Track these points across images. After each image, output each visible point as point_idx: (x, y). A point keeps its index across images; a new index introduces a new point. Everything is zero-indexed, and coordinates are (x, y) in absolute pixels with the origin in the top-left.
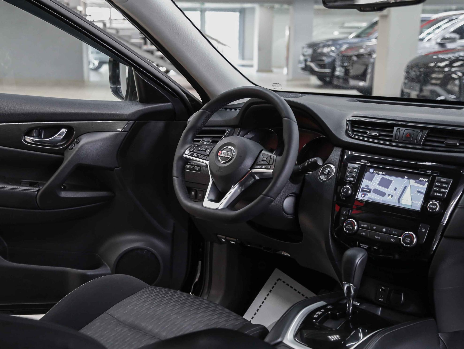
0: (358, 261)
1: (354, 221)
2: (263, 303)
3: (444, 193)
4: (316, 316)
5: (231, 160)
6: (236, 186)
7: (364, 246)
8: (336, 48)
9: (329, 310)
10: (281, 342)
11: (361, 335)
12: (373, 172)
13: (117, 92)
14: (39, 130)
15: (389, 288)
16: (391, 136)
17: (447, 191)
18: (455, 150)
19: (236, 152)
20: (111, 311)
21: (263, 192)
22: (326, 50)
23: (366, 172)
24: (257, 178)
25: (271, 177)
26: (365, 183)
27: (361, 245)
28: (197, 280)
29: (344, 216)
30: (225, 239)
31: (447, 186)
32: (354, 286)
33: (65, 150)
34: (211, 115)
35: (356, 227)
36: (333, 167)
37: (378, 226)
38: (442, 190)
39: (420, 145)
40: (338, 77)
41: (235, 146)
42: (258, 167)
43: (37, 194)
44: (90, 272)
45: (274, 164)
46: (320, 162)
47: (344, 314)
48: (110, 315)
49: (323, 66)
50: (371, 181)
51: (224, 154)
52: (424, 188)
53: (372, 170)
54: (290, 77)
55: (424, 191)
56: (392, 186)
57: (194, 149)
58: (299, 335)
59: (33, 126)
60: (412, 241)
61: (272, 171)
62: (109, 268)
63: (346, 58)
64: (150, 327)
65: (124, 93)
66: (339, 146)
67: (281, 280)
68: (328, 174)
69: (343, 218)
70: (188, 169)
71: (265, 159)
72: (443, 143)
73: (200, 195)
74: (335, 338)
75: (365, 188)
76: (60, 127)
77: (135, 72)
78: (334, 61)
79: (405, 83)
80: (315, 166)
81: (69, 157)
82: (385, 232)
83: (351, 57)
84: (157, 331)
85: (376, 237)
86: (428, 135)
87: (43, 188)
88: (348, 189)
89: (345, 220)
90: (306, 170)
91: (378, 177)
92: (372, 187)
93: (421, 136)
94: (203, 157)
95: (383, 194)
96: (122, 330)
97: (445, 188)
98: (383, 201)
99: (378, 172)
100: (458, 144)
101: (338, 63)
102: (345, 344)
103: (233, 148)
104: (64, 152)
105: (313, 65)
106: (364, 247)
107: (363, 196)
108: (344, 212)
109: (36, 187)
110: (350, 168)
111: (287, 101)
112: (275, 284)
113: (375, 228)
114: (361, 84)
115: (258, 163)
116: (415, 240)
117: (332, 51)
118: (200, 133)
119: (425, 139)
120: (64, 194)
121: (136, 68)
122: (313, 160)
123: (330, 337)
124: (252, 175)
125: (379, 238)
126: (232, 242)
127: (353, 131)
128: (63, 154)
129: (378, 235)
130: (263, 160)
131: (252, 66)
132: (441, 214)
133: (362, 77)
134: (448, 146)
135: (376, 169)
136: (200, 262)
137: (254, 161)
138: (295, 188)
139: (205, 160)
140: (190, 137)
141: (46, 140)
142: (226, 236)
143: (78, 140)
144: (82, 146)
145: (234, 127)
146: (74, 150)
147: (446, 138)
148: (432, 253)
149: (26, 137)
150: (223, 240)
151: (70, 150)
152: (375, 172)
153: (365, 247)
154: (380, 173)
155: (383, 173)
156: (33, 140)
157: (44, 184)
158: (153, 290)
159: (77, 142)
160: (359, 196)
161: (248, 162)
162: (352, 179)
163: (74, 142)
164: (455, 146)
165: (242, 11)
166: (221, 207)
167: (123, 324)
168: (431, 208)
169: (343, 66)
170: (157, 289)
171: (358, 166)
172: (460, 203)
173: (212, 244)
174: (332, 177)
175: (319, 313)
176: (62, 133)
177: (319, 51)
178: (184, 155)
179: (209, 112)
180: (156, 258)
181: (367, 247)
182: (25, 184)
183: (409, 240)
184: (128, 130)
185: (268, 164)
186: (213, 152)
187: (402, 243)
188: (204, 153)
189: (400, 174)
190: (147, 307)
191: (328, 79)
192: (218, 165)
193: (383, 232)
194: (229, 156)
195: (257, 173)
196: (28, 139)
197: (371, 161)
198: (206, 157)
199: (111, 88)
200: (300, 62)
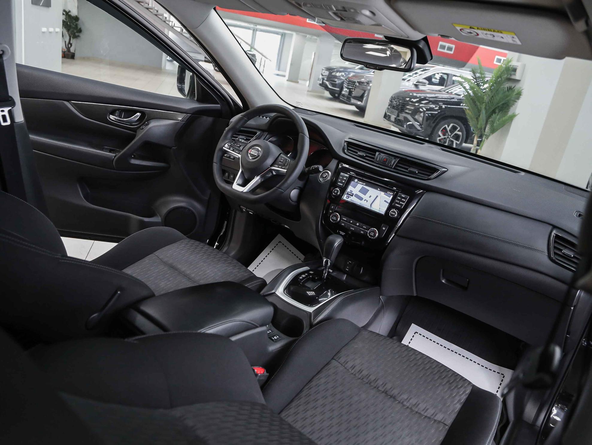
0: (336, 244)
1: (338, 214)
2: (266, 256)
3: (402, 205)
4: (301, 278)
5: (257, 157)
6: (258, 177)
8: (345, 74)
9: (311, 274)
10: (274, 293)
11: (329, 294)
12: (357, 182)
13: (181, 90)
14: (121, 112)
15: (354, 263)
16: (374, 158)
17: (404, 204)
18: (415, 176)
19: (262, 152)
20: (157, 253)
21: (277, 185)
22: (338, 74)
23: (352, 181)
24: (274, 173)
25: (285, 174)
26: (350, 189)
27: (340, 232)
28: (222, 234)
29: (332, 209)
30: (246, 210)
31: (405, 200)
32: (331, 261)
33: (138, 129)
34: (247, 120)
35: (339, 219)
36: (330, 173)
37: (354, 221)
38: (401, 203)
39: (391, 168)
40: (344, 95)
41: (262, 147)
42: (276, 166)
43: (114, 158)
44: (146, 219)
45: (288, 166)
46: (321, 168)
47: (321, 279)
48: (157, 256)
49: (334, 85)
50: (355, 188)
51: (253, 152)
52: (389, 199)
53: (356, 180)
54: (310, 89)
55: (389, 202)
56: (368, 194)
57: (232, 145)
58: (287, 289)
59: (117, 108)
60: (375, 235)
61: (286, 170)
62: (160, 218)
63: (351, 83)
64: (183, 269)
65: (186, 92)
66: (336, 159)
67: (281, 242)
68: (325, 178)
69: (331, 211)
70: (225, 157)
71: (282, 161)
72: (407, 169)
73: (232, 176)
74: (312, 294)
75: (349, 192)
76: (136, 112)
77: (196, 79)
78: (343, 83)
79: (388, 108)
80: (317, 171)
81: (140, 134)
82: (358, 226)
83: (355, 82)
84: (188, 272)
85: (351, 228)
86: (398, 162)
87: (119, 155)
88: (338, 191)
89: (332, 213)
90: (310, 172)
91: (360, 186)
92: (354, 193)
93: (394, 162)
94: (237, 152)
95: (361, 199)
96: (163, 268)
97: (403, 202)
98: (360, 204)
99: (360, 183)
100: (417, 172)
101: (345, 85)
102: (318, 299)
103: (260, 149)
104: (137, 130)
105: (327, 83)
106: (342, 234)
107: (347, 198)
108: (333, 207)
109: (113, 153)
110: (341, 176)
111: (304, 119)
112: (277, 244)
113: (351, 222)
114: (359, 103)
115: (277, 163)
116: (377, 234)
117: (343, 76)
118: (239, 132)
119: (396, 164)
120: (134, 161)
121: (197, 76)
122: (316, 166)
123: (308, 292)
124: (271, 171)
125: (353, 229)
126: (250, 213)
127: (348, 149)
128: (136, 132)
129: (353, 227)
130: (280, 162)
131: (284, 76)
132: (398, 219)
133: (360, 98)
134: (411, 172)
135: (359, 180)
136: (226, 222)
137: (274, 161)
138: (300, 184)
139: (239, 154)
140: (230, 135)
141: (125, 119)
142: (247, 208)
143: (148, 123)
144: (150, 128)
145: (263, 131)
146: (145, 130)
147: (410, 167)
148: (387, 245)
149: (111, 115)
150: (244, 210)
151: (141, 129)
152: (358, 182)
154: (361, 183)
155: (364, 184)
156: (115, 119)
157: (119, 152)
158: (189, 242)
159: (147, 125)
160: (345, 197)
161: (270, 161)
162: (342, 184)
163: (145, 124)
164: (415, 173)
165: (283, 35)
166: (245, 191)
167: (165, 263)
168: (391, 214)
169: (348, 88)
170: (192, 241)
171: (347, 175)
172: (411, 213)
173: (236, 212)
174: (328, 180)
175: (304, 276)
176: (137, 116)
177: (333, 74)
178: (224, 148)
179: (246, 119)
180: (195, 216)
181: (344, 235)
182: (106, 150)
183: (373, 234)
184: (185, 120)
185: (283, 166)
186: (245, 149)
187: (368, 235)
188: (239, 148)
189: (375, 186)
190: (183, 254)
191: (337, 95)
192: (247, 159)
193: (357, 226)
194: (256, 155)
195: (274, 170)
196: (112, 117)
197: (357, 174)
198: (240, 152)
199: (177, 86)
200: (318, 79)
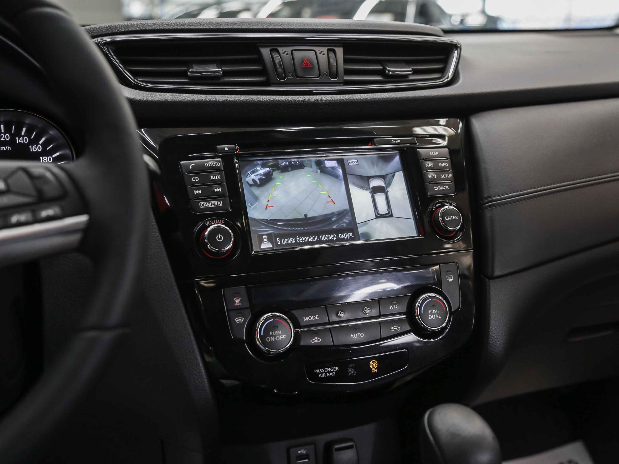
3: (449, 182)
7: (326, 373)
16: (265, 72)
17: (452, 176)
27: (318, 371)
31: (446, 164)
38: (443, 176)
39: (339, 83)
60: (444, 313)
86: (346, 59)
100: (412, 71)
106: (326, 375)
108: (237, 301)
110: (192, 174)
134: (392, 77)
153: (330, 372)
171: (215, 163)
181: (336, 372)
183: (437, 314)
187: (422, 326)
